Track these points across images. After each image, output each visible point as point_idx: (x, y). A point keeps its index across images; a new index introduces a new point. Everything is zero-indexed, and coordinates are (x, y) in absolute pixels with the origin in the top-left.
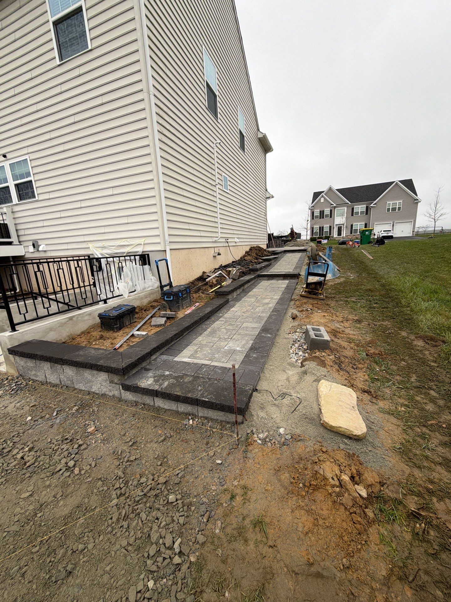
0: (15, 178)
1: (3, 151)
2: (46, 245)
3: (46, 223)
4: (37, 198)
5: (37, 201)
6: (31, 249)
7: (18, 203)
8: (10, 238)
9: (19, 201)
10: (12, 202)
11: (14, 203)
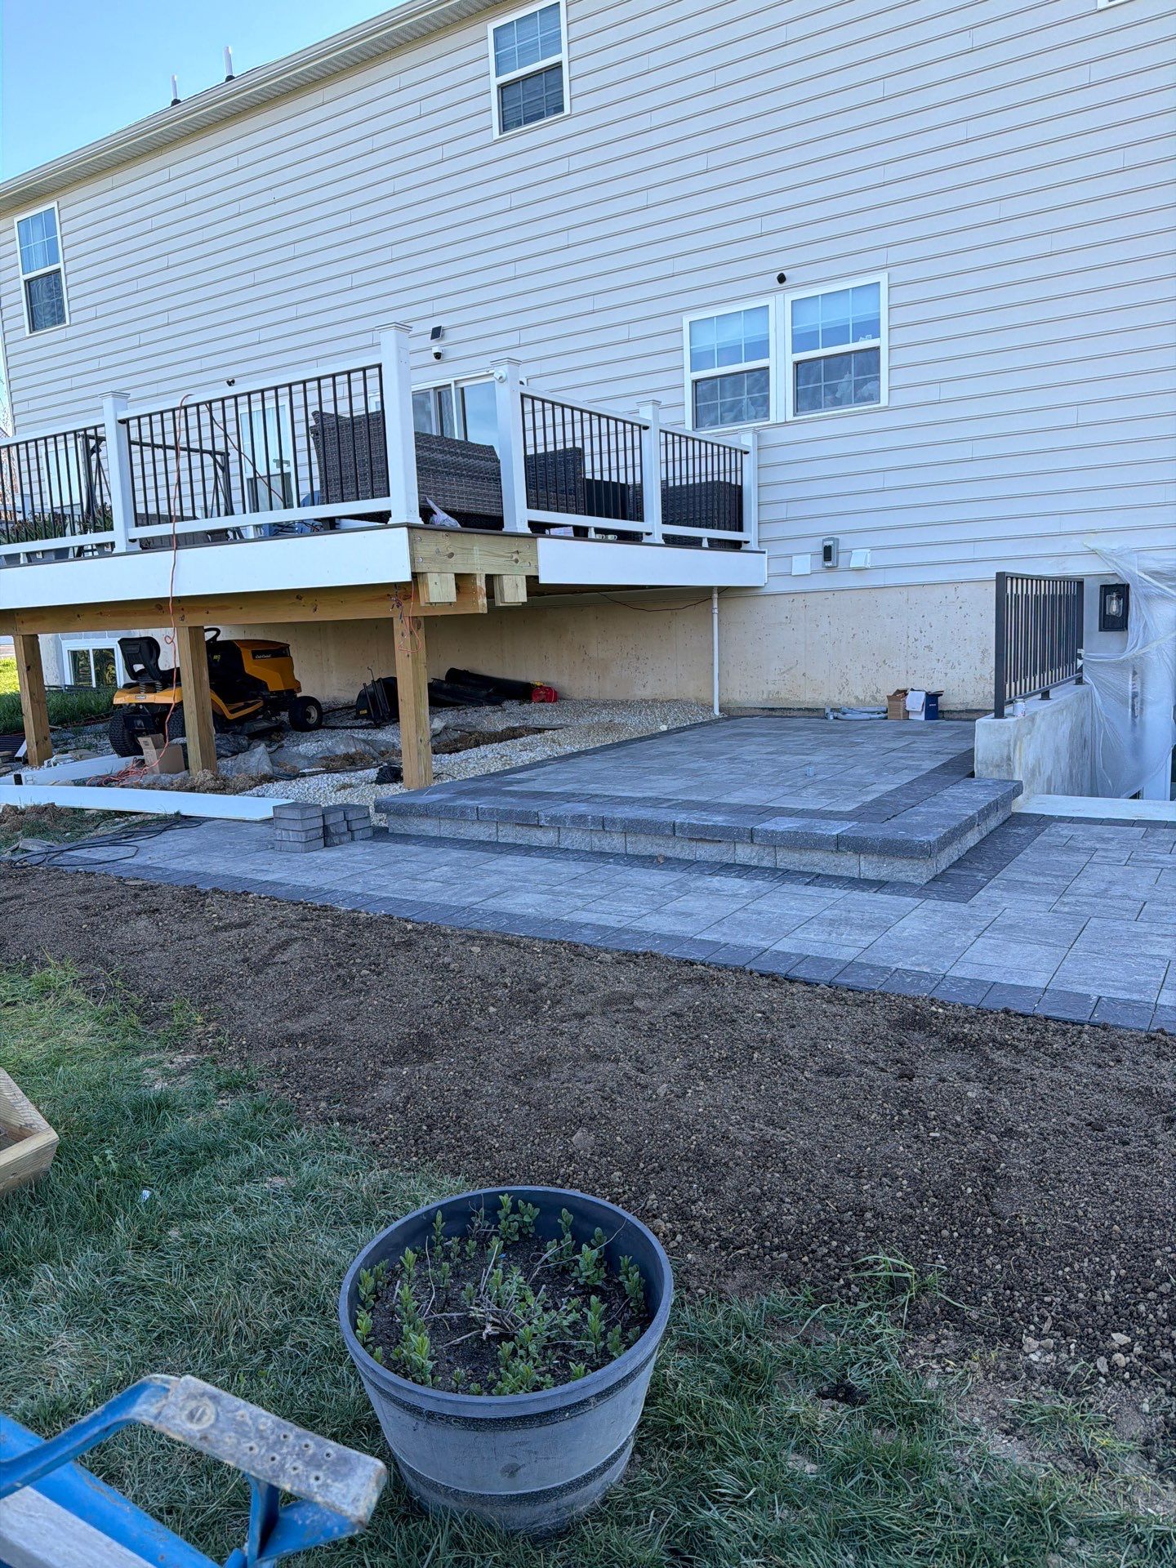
0: (801, 340)
1: (779, 263)
2: (873, 549)
3: (893, 480)
4: (884, 402)
5: (886, 409)
6: (804, 563)
7: (790, 417)
8: (740, 529)
9: (795, 415)
10: (767, 415)
11: (773, 419)
